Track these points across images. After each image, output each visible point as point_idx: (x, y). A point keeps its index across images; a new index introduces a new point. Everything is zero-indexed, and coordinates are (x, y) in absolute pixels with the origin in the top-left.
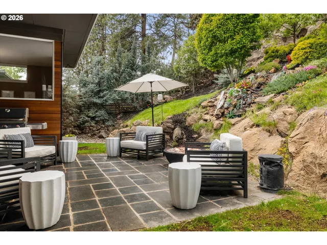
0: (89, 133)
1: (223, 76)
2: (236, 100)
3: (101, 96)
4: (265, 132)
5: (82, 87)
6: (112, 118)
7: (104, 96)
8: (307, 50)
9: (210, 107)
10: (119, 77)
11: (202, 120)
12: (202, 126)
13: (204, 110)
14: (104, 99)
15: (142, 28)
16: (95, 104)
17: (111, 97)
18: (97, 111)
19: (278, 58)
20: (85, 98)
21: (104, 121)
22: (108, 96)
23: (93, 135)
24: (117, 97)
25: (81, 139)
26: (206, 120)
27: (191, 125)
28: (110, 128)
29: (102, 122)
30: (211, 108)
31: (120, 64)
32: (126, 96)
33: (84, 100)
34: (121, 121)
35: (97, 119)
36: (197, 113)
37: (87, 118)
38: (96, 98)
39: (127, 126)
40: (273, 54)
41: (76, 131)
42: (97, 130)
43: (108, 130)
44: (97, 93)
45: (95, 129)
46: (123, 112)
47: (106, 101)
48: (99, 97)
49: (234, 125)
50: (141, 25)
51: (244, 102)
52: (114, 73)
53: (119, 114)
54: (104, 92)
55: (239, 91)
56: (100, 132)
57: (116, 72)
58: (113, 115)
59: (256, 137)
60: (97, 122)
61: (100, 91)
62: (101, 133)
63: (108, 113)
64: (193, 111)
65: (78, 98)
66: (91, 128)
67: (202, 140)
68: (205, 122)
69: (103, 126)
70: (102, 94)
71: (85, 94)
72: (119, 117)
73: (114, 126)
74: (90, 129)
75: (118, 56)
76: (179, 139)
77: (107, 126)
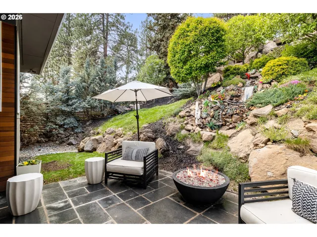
0: (56, 141)
1: (181, 90)
2: (212, 110)
3: (70, 104)
4: (292, 151)
5: (49, 95)
6: (81, 124)
7: (73, 104)
8: (284, 67)
9: (188, 116)
10: (88, 87)
11: (184, 130)
12: (185, 137)
13: (182, 120)
14: (73, 107)
15: (104, 49)
16: (63, 112)
17: (81, 105)
18: (65, 119)
19: (238, 74)
20: (52, 106)
21: (73, 129)
22: (77, 104)
23: (61, 143)
24: (87, 106)
25: (48, 147)
26: (189, 131)
27: (173, 136)
28: (80, 135)
29: (71, 129)
30: (189, 118)
31: (89, 75)
32: (95, 105)
33: (52, 108)
34: (90, 128)
35: (65, 126)
36: (175, 122)
37: (54, 126)
38: (65, 106)
39: (98, 133)
40: (235, 71)
41: (42, 139)
42: (66, 137)
43: (77, 136)
44: (66, 102)
45: (63, 136)
46: (92, 119)
47: (75, 109)
48: (68, 105)
49: (230, 137)
50: (103, 46)
51: (224, 113)
52: (83, 83)
53: (88, 121)
54: (73, 101)
55: (216, 103)
56: (69, 139)
57: (84, 82)
58: (82, 122)
59: (282, 157)
60: (65, 130)
61: (68, 99)
62: (70, 141)
63: (77, 121)
64: (169, 119)
65: (44, 106)
66: (59, 135)
67: (191, 152)
68: (188, 133)
69: (73, 133)
70: (70, 103)
71: (52, 102)
72: (88, 123)
73: (83, 132)
74: (58, 137)
75: (87, 68)
76: (165, 151)
77: (76, 133)
